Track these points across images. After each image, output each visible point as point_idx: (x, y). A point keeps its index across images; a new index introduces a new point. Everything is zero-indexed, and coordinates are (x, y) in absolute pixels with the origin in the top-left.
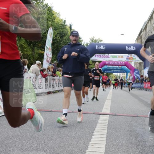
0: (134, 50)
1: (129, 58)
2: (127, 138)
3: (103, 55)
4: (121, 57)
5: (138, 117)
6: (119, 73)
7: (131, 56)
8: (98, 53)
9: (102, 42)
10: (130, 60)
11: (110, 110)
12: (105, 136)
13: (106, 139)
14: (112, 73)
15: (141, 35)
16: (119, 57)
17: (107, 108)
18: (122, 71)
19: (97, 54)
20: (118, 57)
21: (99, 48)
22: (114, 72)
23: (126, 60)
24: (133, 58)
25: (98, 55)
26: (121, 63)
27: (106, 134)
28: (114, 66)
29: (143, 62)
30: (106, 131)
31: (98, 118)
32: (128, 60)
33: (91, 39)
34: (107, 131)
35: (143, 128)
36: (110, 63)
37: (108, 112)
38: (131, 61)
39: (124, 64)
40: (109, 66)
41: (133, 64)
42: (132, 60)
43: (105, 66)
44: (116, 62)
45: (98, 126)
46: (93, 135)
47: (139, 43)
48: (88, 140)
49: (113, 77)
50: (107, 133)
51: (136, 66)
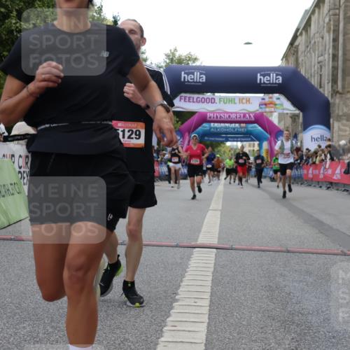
0: (279, 84)
1: (266, 104)
2: (260, 306)
3: (201, 96)
4: (244, 101)
5: (288, 252)
6: (241, 141)
7: (271, 98)
8: (186, 92)
9: (197, 64)
10: (267, 110)
11: (217, 236)
12: (207, 303)
13: (210, 310)
14: (223, 142)
15: (296, 43)
16: (241, 100)
17: (210, 231)
18: (248, 136)
19: (183, 95)
20: (237, 101)
21: (189, 78)
22: (227, 140)
23: (258, 108)
24: (275, 105)
25: (188, 95)
26: (244, 116)
27: (207, 296)
28: (227, 125)
29: (301, 114)
30: (209, 290)
31: (189, 258)
32: (263, 110)
33: (167, 56)
34: (212, 289)
35: (301, 281)
36: (217, 117)
37: (215, 242)
38: (272, 112)
39: (253, 119)
40: (216, 125)
41: (275, 119)
42: (273, 109)
43: (206, 126)
44: (232, 113)
45: (187, 277)
46: (177, 301)
47: (291, 65)
48: (163, 313)
49: (225, 152)
50: (211, 296)
51: (283, 123)
